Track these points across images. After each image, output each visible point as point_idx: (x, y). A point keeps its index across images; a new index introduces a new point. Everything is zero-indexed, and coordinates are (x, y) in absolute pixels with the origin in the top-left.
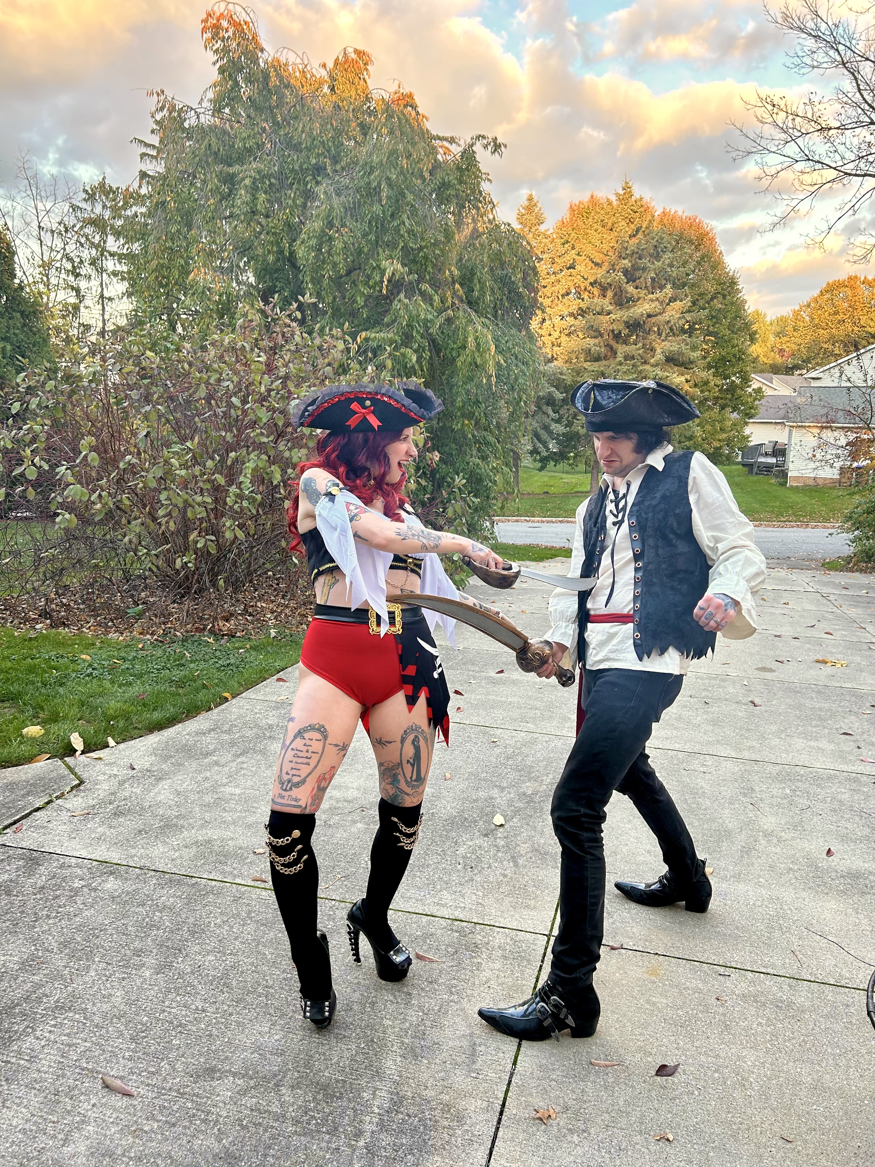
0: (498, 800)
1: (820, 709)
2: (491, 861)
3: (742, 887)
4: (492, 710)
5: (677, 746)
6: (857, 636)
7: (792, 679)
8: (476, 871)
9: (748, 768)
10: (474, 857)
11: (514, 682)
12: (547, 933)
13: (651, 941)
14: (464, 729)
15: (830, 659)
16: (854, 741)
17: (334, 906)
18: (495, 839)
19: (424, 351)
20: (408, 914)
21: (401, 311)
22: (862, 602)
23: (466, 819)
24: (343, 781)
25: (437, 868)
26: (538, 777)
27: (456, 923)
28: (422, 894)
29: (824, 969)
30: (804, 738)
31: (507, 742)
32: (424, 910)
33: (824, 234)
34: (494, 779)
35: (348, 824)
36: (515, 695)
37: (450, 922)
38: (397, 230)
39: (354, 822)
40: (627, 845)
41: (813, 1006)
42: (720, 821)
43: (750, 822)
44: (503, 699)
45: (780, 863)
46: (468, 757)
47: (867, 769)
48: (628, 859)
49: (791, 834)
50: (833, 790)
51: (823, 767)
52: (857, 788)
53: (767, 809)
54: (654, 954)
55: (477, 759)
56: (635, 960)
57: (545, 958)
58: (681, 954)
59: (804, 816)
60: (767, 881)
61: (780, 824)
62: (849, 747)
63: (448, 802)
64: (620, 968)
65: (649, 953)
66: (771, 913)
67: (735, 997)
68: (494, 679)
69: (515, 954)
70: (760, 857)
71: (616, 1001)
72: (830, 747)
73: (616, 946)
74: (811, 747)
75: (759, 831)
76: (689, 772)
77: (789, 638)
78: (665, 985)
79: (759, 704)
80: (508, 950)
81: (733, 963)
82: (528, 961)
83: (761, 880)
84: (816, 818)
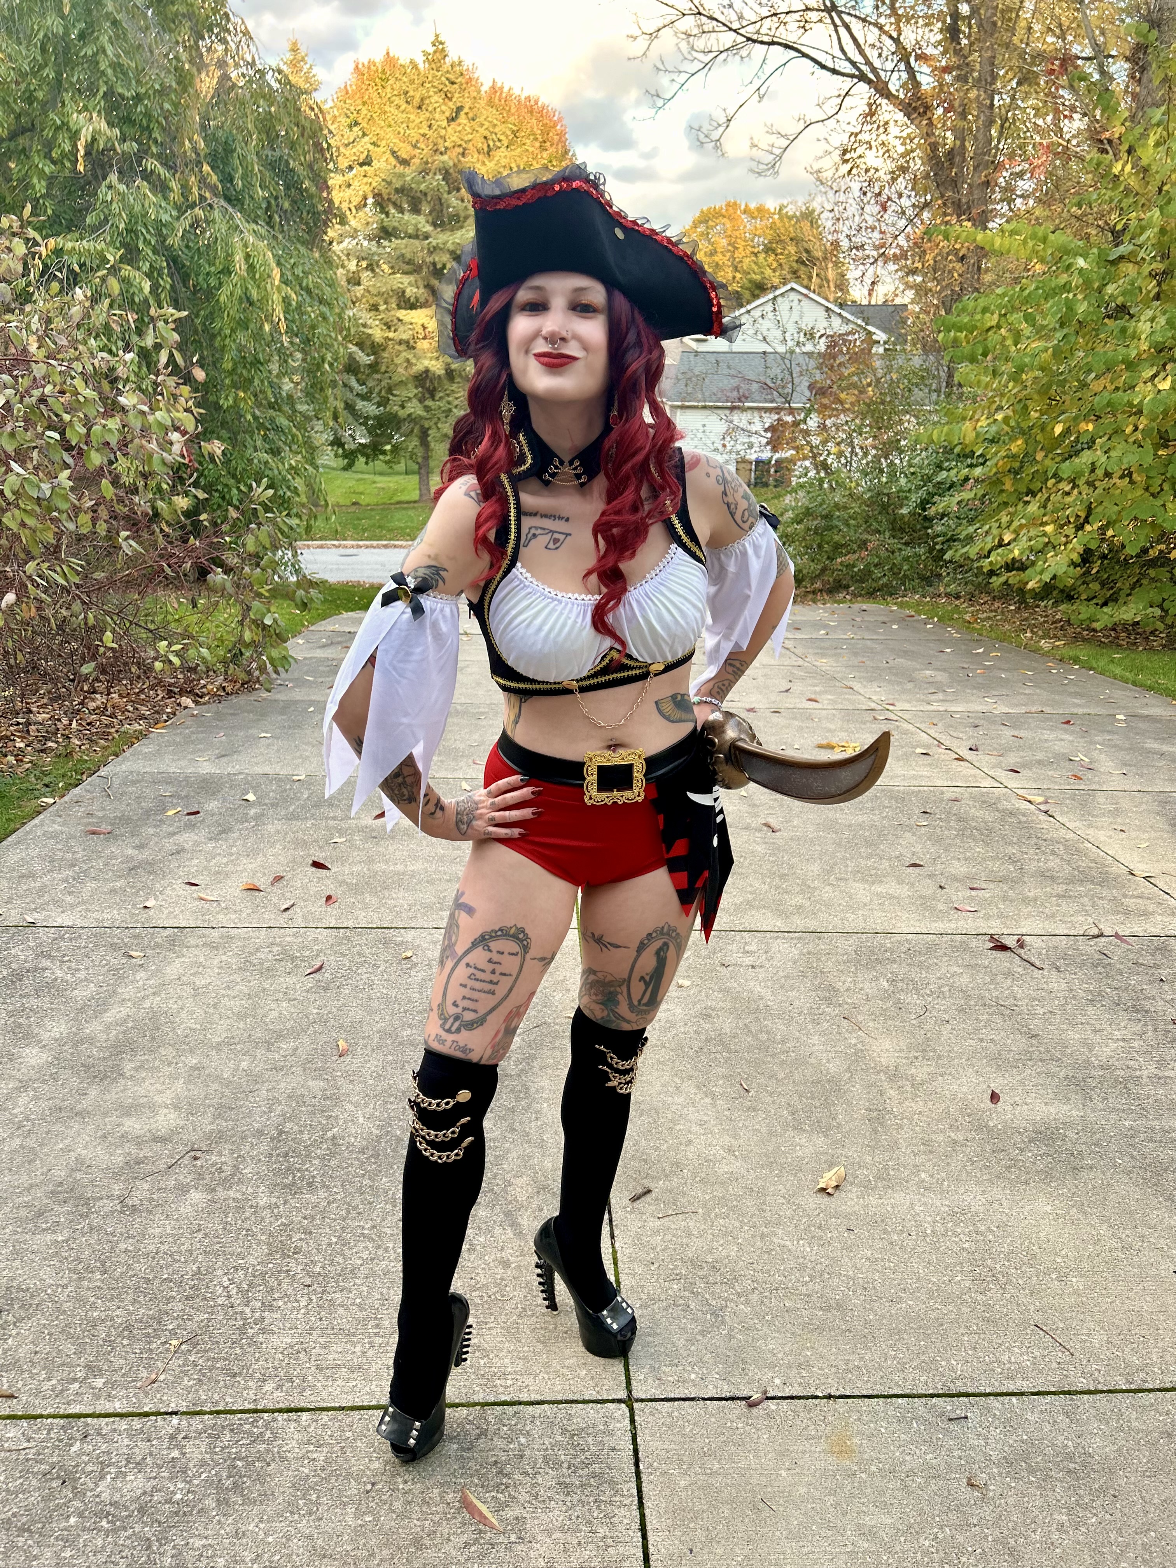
1: (860, 826)
3: (901, 1199)
4: (387, 893)
6: (848, 700)
9: (810, 947)
12: (622, 1394)
13: (810, 1365)
14: (348, 938)
15: (834, 741)
16: (930, 876)
17: (178, 1430)
19: (160, 275)
20: (340, 1415)
21: (114, 205)
22: (827, 649)
25: (373, 1273)
28: (358, 1349)
29: (1098, 1359)
30: (863, 880)
31: (430, 955)
32: (371, 1393)
33: (721, 129)
35: (172, 1198)
38: (94, 62)
39: (183, 1190)
40: (690, 1142)
41: (1120, 1453)
42: (813, 1061)
43: (858, 1056)
44: (400, 868)
45: (935, 1132)
46: (370, 999)
47: (969, 924)
48: (703, 1175)
49: (926, 1069)
50: (944, 971)
51: (912, 930)
52: (973, 962)
53: (871, 1024)
54: (824, 1397)
55: (386, 998)
56: (799, 1423)
57: (641, 1467)
58: (869, 1386)
59: (927, 1027)
60: (932, 1176)
61: (901, 1051)
62: (928, 888)
63: (357, 1105)
64: (781, 1454)
65: (817, 1397)
66: (966, 1245)
67: (995, 1470)
68: (373, 830)
69: (581, 1472)
70: (901, 1127)
71: (805, 1550)
72: (904, 892)
73: (756, 1396)
74: (879, 895)
75: (878, 1072)
76: (730, 969)
77: (768, 714)
78: (871, 1475)
79: (777, 827)
80: (565, 1465)
81: (959, 1383)
82: (612, 1483)
83: (923, 1175)
84: (946, 1030)
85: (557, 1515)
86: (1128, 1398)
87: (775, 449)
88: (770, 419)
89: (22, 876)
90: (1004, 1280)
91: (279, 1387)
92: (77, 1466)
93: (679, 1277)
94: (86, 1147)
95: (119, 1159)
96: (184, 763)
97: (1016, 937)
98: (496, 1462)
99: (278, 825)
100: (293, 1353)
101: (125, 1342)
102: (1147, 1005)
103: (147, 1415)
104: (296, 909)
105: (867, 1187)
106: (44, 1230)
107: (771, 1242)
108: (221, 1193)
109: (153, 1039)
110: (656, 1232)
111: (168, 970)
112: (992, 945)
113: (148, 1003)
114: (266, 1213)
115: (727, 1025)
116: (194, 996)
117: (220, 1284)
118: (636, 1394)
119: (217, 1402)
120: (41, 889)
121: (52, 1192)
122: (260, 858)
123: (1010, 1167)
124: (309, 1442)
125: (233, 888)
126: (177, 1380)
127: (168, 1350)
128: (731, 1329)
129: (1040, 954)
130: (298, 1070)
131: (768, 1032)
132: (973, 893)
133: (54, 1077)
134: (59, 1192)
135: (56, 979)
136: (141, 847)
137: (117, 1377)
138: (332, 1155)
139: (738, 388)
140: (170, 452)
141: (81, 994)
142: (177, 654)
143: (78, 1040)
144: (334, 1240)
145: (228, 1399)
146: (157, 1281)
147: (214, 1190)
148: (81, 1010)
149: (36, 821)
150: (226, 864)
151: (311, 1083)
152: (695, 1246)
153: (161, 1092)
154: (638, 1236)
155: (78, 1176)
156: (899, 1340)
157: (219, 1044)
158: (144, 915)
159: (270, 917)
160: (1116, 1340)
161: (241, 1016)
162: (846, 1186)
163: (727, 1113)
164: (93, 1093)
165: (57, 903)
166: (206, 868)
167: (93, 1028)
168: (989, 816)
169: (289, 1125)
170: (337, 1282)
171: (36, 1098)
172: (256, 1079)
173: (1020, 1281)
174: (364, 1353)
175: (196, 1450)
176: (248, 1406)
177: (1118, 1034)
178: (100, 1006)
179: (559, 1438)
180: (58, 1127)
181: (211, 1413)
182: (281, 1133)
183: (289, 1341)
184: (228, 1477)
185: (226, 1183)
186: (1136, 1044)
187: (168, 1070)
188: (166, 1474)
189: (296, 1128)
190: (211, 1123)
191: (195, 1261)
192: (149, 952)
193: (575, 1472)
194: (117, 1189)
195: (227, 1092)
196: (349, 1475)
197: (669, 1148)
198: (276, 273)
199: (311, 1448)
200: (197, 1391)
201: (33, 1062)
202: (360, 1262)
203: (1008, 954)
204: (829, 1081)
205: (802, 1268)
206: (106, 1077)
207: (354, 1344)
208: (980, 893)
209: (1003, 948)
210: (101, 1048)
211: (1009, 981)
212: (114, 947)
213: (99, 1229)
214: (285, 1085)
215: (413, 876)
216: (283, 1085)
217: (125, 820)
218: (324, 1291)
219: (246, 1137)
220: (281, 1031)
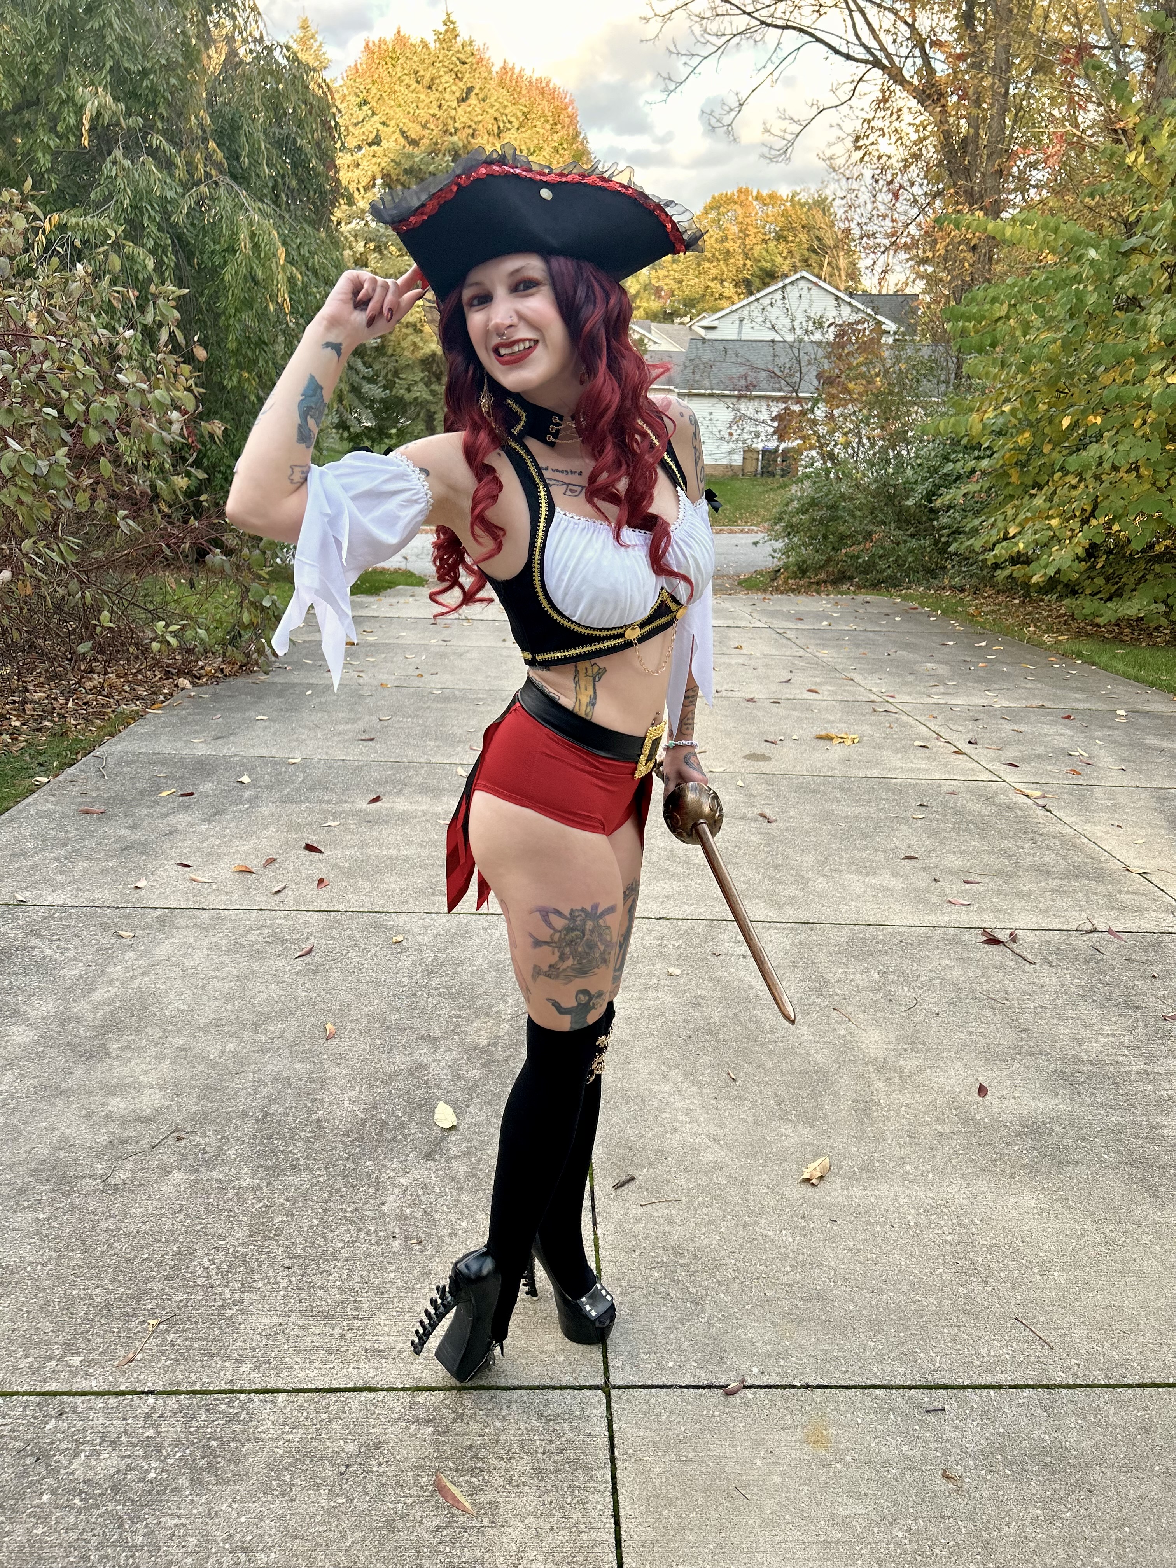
0: (434, 1069)
1: (857, 817)
2: (452, 1217)
3: (884, 1190)
4: (379, 878)
5: (687, 911)
6: (848, 691)
7: (798, 770)
8: (430, 1250)
9: (803, 937)
10: (419, 1214)
11: (403, 818)
12: (600, 1381)
13: (787, 1356)
14: (339, 922)
15: (833, 732)
16: (925, 869)
17: (154, 1409)
18: (448, 1160)
19: (164, 252)
20: (316, 1396)
21: (119, 181)
22: (830, 640)
23: (384, 1123)
24: (127, 1071)
25: (353, 1256)
26: (491, 1006)
27: (422, 1397)
28: (337, 1331)
29: (1078, 1354)
30: (858, 872)
31: (420, 939)
32: (348, 1376)
33: (733, 114)
34: (416, 1023)
35: (154, 1178)
36: (409, 843)
37: (406, 1397)
38: (100, 35)
39: (166, 1170)
40: (675, 1130)
41: (1096, 1446)
42: (802, 1051)
43: (846, 1047)
44: (393, 852)
45: (921, 1124)
46: (359, 982)
47: (963, 917)
48: (688, 1163)
49: (914, 1061)
50: (935, 963)
51: (905, 922)
52: (965, 955)
53: (861, 1016)
54: (802, 1387)
55: (375, 984)
56: (776, 1412)
57: (616, 1453)
58: (847, 1376)
59: (917, 1020)
60: (917, 1168)
61: (889, 1043)
62: (922, 881)
63: (343, 1088)
64: (757, 1443)
65: (794, 1387)
66: (949, 1238)
67: (971, 1463)
68: (367, 814)
69: (556, 1458)
70: (888, 1119)
71: (778, 1539)
72: (898, 884)
73: (733, 1385)
74: (873, 887)
75: (867, 1064)
76: (721, 958)
77: (767, 703)
78: (847, 1465)
79: (773, 818)
80: (540, 1450)
81: (937, 1375)
82: (586, 1469)
83: (908, 1168)
84: (935, 1023)
85: (531, 1500)
86: (1107, 1394)
87: (781, 439)
88: (777, 408)
89: (14, 855)
90: (986, 1273)
91: (256, 1368)
92: (51, 1443)
93: (660, 1265)
94: (70, 1126)
95: (102, 1139)
96: (179, 744)
97: (1009, 931)
98: (471, 1446)
99: (272, 808)
100: (271, 1334)
101: (103, 1321)
102: (1138, 1001)
103: (123, 1393)
104: (288, 892)
105: (852, 1178)
106: (25, 1208)
107: (754, 1231)
108: (204, 1174)
109: (141, 1019)
110: (638, 1220)
111: (157, 951)
112: (984, 938)
113: (135, 984)
114: (249, 1195)
115: (716, 1014)
116: (183, 977)
117: (200, 1264)
118: (615, 1380)
119: (194, 1382)
120: (32, 868)
121: (35, 1170)
122: (253, 841)
123: (996, 1160)
124: (284, 1424)
125: (225, 870)
126: (154, 1359)
127: (146, 1329)
128: (711, 1318)
129: (1032, 948)
130: (285, 1052)
131: (757, 1022)
132: (968, 886)
133: (40, 1056)
134: (43, 1170)
135: (45, 958)
136: (133, 827)
137: (94, 1356)
138: (317, 1138)
139: (745, 377)
140: (169, 432)
141: (69, 973)
142: (175, 634)
143: (66, 1019)
144: (316, 1222)
145: (205, 1380)
146: (138, 1261)
147: (198, 1171)
148: (70, 989)
149: (30, 800)
150: (219, 846)
151: (297, 1066)
152: (677, 1235)
153: (147, 1072)
154: (621, 1223)
155: (62, 1154)
156: (878, 1331)
157: (206, 1025)
158: (135, 895)
159: (261, 900)
160: (1096, 1334)
161: (230, 998)
162: (831, 1177)
163: (713, 1102)
164: (79, 1072)
165: (48, 882)
166: (198, 849)
167: (80, 1007)
168: (986, 810)
169: (274, 1107)
170: (318, 1264)
171: (21, 1076)
172: (241, 1060)
173: (1002, 1275)
174: (342, 1335)
175: (171, 1430)
176: (224, 1387)
177: (1108, 1030)
178: (87, 985)
179: (535, 1423)
180: (42, 1106)
181: (187, 1393)
182: (266, 1114)
183: (268, 1322)
184: (203, 1457)
185: (210, 1164)
186: (1126, 1039)
187: (155, 1050)
188: (140, 1453)
189: (281, 1110)
190: (196, 1104)
191: (176, 1241)
192: (139, 932)
193: (549, 1457)
194: (100, 1168)
195: (213, 1074)
196: (323, 1457)
197: (654, 1136)
198: (282, 252)
199: (287, 1429)
200: (174, 1370)
201: (19, 1040)
202: (341, 1245)
203: (1001, 948)
204: (817, 1072)
205: (784, 1258)
206: (91, 1057)
207: (333, 1327)
208: (974, 886)
209: (996, 942)
210: (88, 1028)
211: (1001, 975)
212: (104, 927)
213: (81, 1207)
214: (272, 1067)
215: (406, 861)
216: (269, 1067)
217: (119, 800)
218: (303, 1275)
219: (230, 1119)
220: (269, 1013)
